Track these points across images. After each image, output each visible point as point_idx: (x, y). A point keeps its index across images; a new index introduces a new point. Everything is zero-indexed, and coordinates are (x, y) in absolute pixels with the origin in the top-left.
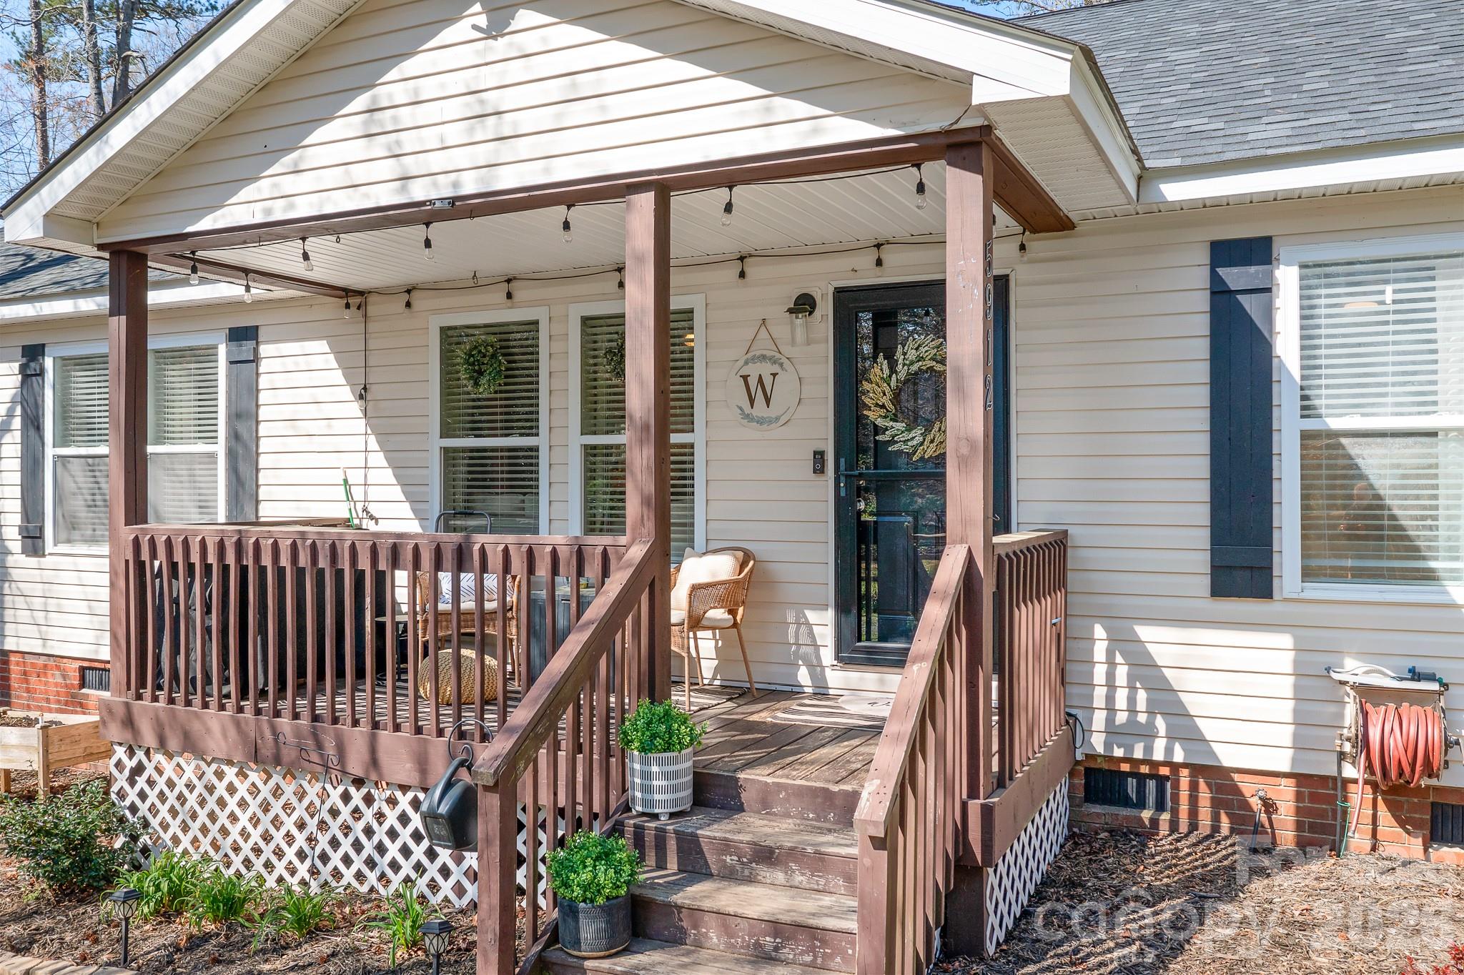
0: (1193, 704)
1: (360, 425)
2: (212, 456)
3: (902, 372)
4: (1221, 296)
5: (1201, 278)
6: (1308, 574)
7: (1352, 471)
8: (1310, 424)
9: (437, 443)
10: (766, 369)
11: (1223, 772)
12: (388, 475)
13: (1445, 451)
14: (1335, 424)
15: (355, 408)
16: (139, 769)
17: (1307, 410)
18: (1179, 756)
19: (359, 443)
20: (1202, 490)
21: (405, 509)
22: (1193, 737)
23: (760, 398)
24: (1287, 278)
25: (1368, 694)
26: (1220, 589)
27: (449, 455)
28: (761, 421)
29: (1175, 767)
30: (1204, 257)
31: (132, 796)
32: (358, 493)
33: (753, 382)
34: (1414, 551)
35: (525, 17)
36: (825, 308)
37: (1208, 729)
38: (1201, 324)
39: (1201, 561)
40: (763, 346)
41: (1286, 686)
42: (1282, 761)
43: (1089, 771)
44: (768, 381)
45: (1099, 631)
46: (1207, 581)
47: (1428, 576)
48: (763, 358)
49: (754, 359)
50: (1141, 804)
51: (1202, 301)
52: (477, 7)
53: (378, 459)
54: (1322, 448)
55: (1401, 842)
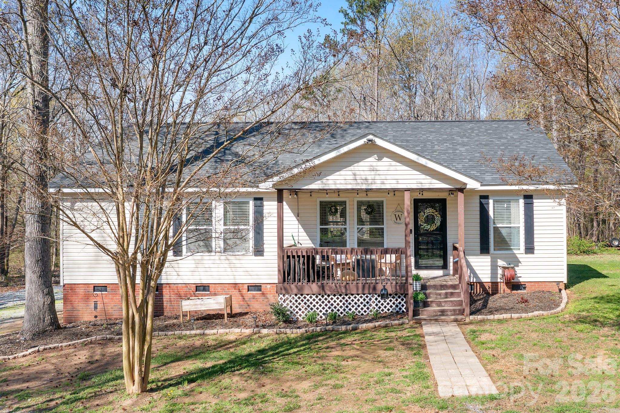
0: (477, 272)
2: (249, 229)
3: (426, 215)
4: (481, 204)
5: (478, 201)
6: (494, 250)
7: (500, 233)
8: (495, 226)
9: (319, 227)
10: (400, 214)
11: (482, 283)
13: (512, 229)
14: (498, 226)
16: (287, 299)
17: (494, 223)
18: (475, 281)
19: (296, 226)
20: (478, 236)
21: (310, 242)
22: (477, 278)
23: (398, 219)
24: (491, 201)
25: (504, 268)
26: (481, 253)
27: (321, 229)
28: (398, 223)
29: (473, 282)
30: (479, 198)
31: (285, 305)
32: (296, 238)
33: (397, 216)
34: (509, 245)
35: (385, 159)
36: (412, 203)
37: (480, 276)
38: (478, 209)
39: (479, 248)
40: (399, 208)
41: (489, 268)
42: (489, 280)
44: (400, 216)
46: (480, 251)
47: (511, 249)
48: (399, 211)
49: (397, 211)
51: (478, 205)
52: (376, 156)
53: (302, 230)
54: (496, 229)
55: (508, 291)
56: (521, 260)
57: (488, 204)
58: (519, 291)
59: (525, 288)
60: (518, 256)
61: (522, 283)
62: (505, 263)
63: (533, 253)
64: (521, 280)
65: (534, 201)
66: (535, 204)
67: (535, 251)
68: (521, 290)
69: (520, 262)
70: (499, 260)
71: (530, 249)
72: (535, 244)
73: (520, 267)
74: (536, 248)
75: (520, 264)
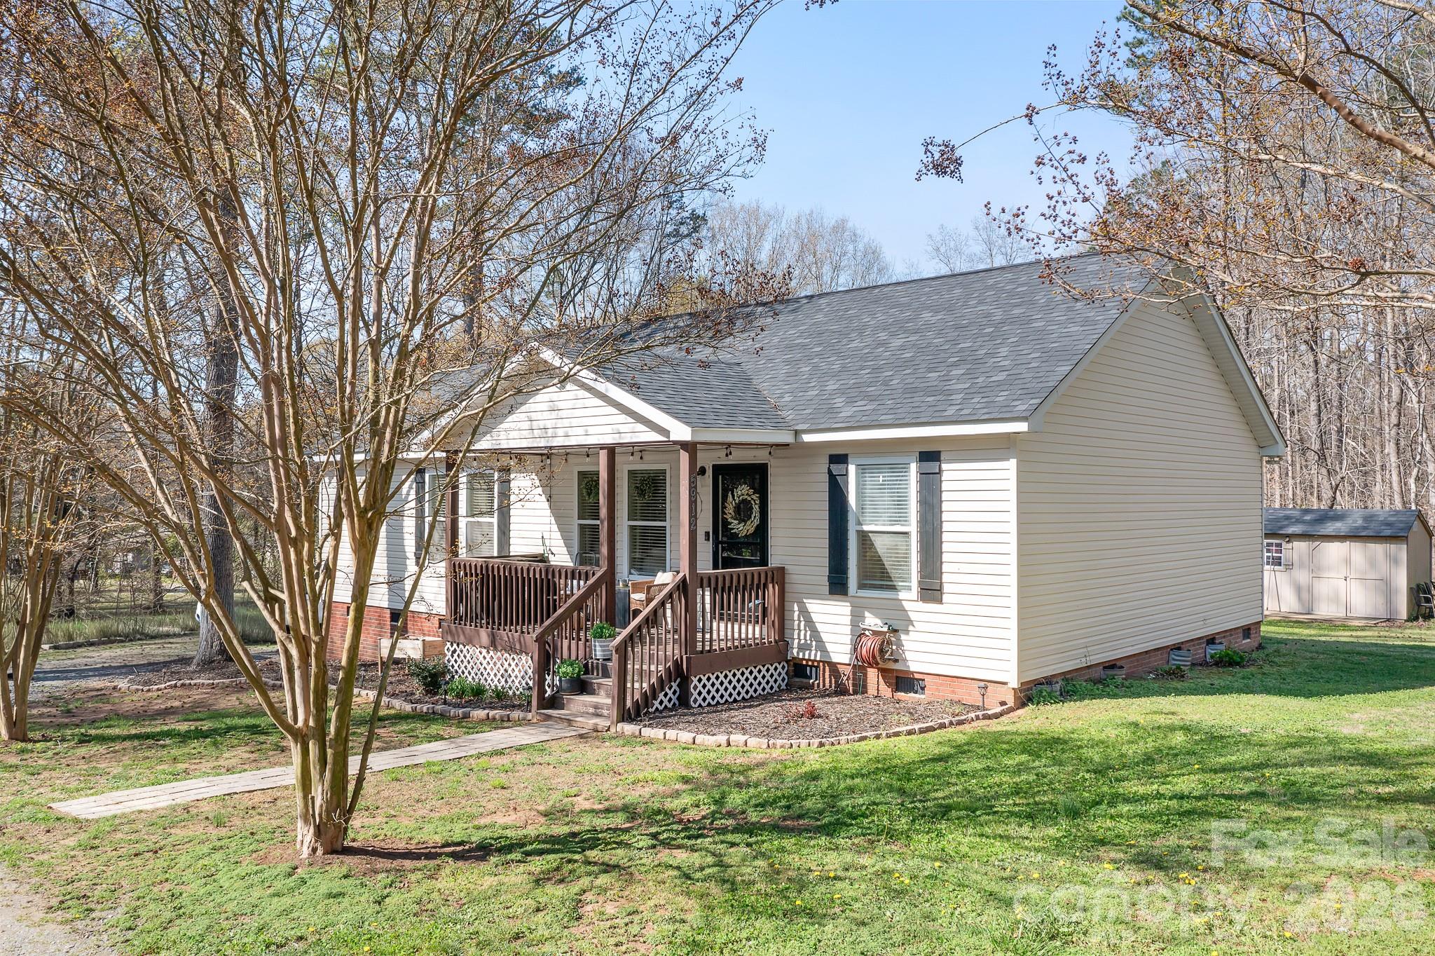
1: (548, 512)
2: (491, 524)
3: (737, 499)
4: (832, 478)
5: (825, 469)
6: (861, 586)
7: (872, 547)
8: (859, 528)
9: (577, 522)
11: (833, 664)
12: (558, 535)
13: (896, 538)
14: (867, 528)
15: (546, 505)
16: (454, 651)
17: (859, 523)
18: (819, 659)
19: (547, 520)
20: (826, 552)
21: (565, 550)
22: (824, 651)
24: (852, 469)
26: (831, 593)
27: (582, 527)
29: (818, 662)
30: (827, 461)
31: (453, 662)
32: (547, 542)
34: (889, 578)
36: (709, 473)
37: (829, 647)
38: (826, 487)
39: (826, 581)
41: (848, 630)
42: (847, 660)
43: (795, 665)
45: (796, 608)
46: (827, 588)
47: (893, 588)
50: (810, 678)
51: (826, 478)
53: (555, 527)
54: (864, 537)
55: (886, 691)
56: (913, 616)
57: (846, 475)
58: (912, 695)
59: (923, 689)
60: (907, 605)
61: (917, 676)
62: (879, 622)
63: (940, 601)
64: (913, 667)
65: (944, 466)
66: (945, 476)
67: (945, 598)
68: (916, 692)
69: (911, 622)
70: (867, 614)
71: (931, 591)
72: (945, 578)
73: (912, 635)
74: (946, 588)
75: (911, 628)
